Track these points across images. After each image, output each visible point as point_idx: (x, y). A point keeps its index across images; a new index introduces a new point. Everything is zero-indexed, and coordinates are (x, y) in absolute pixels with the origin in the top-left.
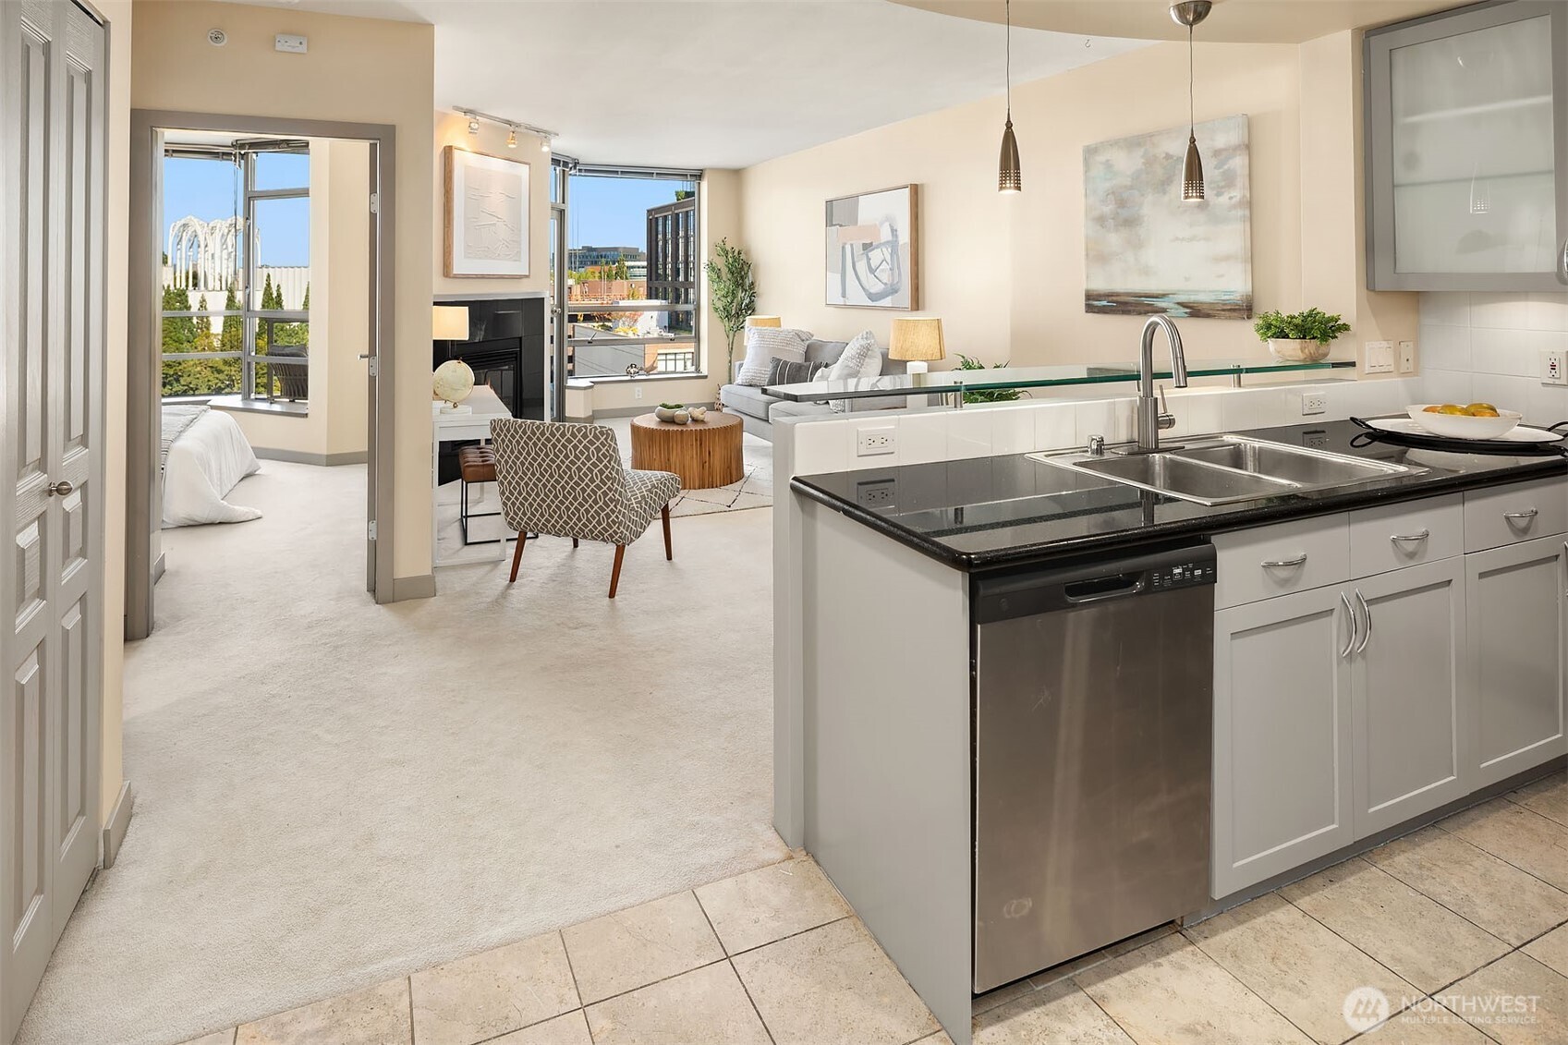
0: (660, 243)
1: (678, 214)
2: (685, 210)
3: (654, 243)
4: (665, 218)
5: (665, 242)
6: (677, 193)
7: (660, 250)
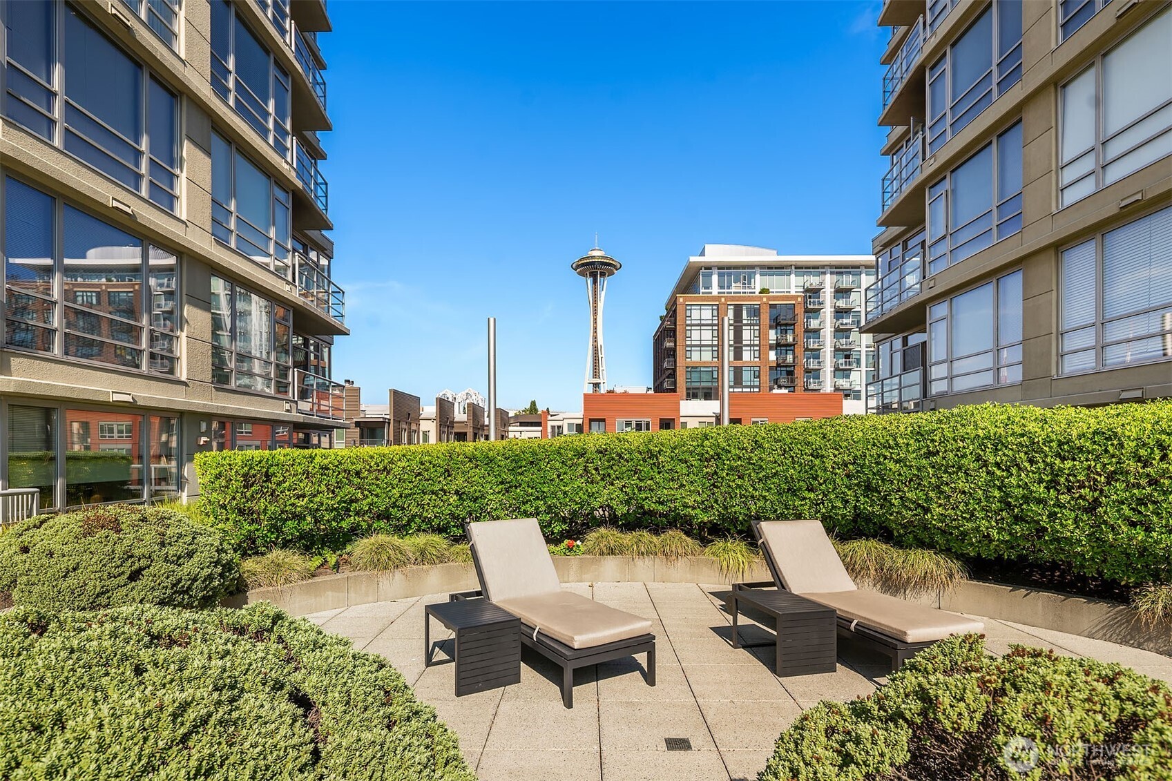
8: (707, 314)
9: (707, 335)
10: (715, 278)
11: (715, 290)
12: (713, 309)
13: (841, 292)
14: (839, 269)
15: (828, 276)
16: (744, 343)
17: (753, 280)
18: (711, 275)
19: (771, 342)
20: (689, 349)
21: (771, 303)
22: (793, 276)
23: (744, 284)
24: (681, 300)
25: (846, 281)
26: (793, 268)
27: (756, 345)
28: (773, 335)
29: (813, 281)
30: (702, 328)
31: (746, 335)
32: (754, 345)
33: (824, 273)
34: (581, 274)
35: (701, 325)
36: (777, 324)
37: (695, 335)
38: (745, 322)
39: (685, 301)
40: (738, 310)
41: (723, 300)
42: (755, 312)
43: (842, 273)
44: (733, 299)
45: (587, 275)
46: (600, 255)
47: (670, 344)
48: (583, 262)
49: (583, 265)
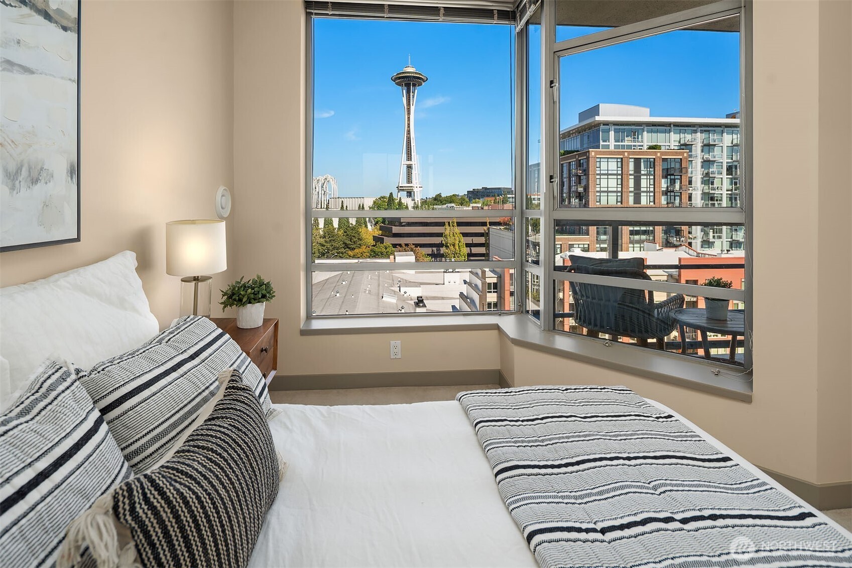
8: (613, 166)
9: (613, 183)
10: (612, 134)
11: (612, 143)
12: (617, 162)
13: (708, 147)
14: (707, 127)
15: (698, 134)
16: (642, 189)
17: (640, 136)
18: (608, 131)
19: (663, 189)
20: (598, 194)
21: (663, 157)
22: (672, 133)
23: (634, 138)
24: (593, 154)
25: (714, 137)
26: (672, 126)
27: (652, 192)
28: (664, 184)
29: (687, 137)
30: (609, 177)
31: (644, 183)
32: (650, 192)
33: (695, 131)
34: (398, 84)
35: (608, 174)
36: (667, 174)
37: (604, 183)
38: (643, 172)
39: (595, 155)
40: (637, 162)
41: (626, 154)
42: (652, 164)
43: (709, 131)
44: (634, 153)
45: (402, 85)
46: (412, 71)
47: (581, 190)
48: (400, 76)
49: (400, 78)
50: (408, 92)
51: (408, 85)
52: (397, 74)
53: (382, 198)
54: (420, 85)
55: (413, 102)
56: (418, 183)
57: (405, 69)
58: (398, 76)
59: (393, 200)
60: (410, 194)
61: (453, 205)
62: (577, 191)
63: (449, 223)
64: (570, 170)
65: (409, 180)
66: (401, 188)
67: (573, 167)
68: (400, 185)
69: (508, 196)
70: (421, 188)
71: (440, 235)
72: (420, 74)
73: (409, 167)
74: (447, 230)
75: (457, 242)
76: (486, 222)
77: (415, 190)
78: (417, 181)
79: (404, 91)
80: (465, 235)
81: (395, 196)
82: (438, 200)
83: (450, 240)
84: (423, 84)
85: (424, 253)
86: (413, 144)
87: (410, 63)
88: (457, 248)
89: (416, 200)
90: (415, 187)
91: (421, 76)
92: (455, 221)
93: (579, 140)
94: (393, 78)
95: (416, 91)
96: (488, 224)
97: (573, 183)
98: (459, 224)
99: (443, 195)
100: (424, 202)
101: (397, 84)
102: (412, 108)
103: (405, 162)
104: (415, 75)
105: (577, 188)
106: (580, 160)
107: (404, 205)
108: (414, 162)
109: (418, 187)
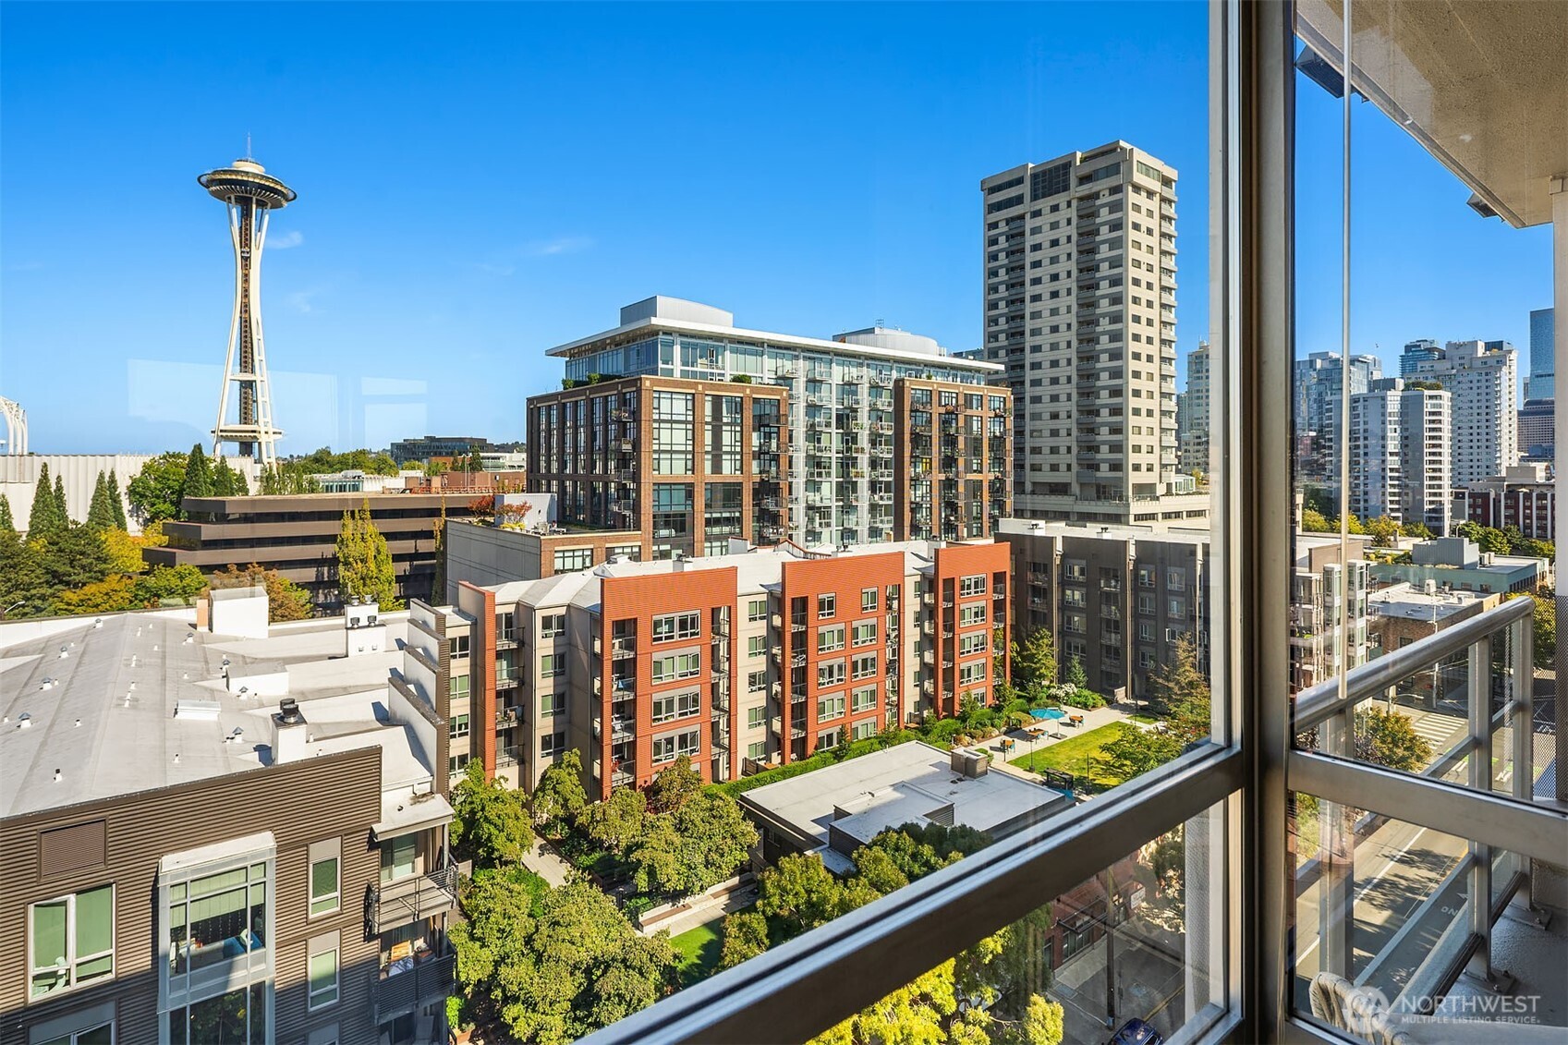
0: (543, 434)
1: (564, 404)
2: (573, 399)
3: (535, 435)
4: (549, 407)
5: (549, 431)
6: (564, 382)
7: (542, 440)
8: (680, 406)
9: (680, 437)
10: (677, 349)
11: (677, 367)
12: (687, 400)
13: (813, 383)
14: (813, 353)
15: (801, 361)
16: (725, 449)
17: (720, 357)
18: (671, 344)
19: (754, 449)
20: (656, 456)
21: (755, 396)
22: (765, 357)
23: (711, 361)
24: (648, 383)
25: (820, 369)
26: (765, 345)
27: (738, 453)
28: (756, 440)
29: (787, 366)
30: (674, 426)
31: (727, 438)
32: (735, 453)
33: (797, 357)
34: (217, 194)
35: (672, 422)
36: (760, 423)
37: (665, 436)
38: (725, 420)
39: (652, 385)
40: (717, 401)
41: (700, 387)
42: (738, 406)
43: (814, 359)
44: (713, 387)
45: (230, 198)
46: (257, 172)
47: (627, 447)
48: (224, 177)
49: (221, 182)
50: (246, 215)
51: (245, 203)
52: (215, 172)
53: (173, 456)
54: (277, 205)
55: (260, 240)
56: (270, 425)
57: (236, 164)
58: (218, 177)
59: (202, 462)
60: (247, 448)
61: (359, 472)
62: (619, 450)
63: (353, 513)
64: (606, 411)
65: (246, 414)
66: (224, 434)
67: (612, 405)
68: (222, 427)
69: (482, 454)
70: (280, 436)
71: (331, 539)
72: (277, 182)
73: (247, 386)
74: (348, 528)
75: (372, 553)
76: (440, 509)
77: (263, 438)
78: (269, 419)
79: (234, 211)
80: (390, 536)
81: (207, 453)
82: (322, 461)
83: (354, 550)
84: (285, 204)
85: (288, 582)
86: (257, 335)
87: (249, 152)
88: (373, 566)
89: (265, 460)
90: (263, 432)
91: (279, 188)
92: (367, 507)
93: (621, 357)
94: (204, 179)
95: (267, 218)
96: (443, 512)
97: (612, 435)
98: (376, 514)
99: (335, 451)
100: (288, 466)
101: (214, 194)
102: (256, 256)
103: (233, 372)
104: (263, 182)
105: (620, 445)
106: (625, 394)
107: (235, 475)
108: (261, 376)
109: (271, 432)
